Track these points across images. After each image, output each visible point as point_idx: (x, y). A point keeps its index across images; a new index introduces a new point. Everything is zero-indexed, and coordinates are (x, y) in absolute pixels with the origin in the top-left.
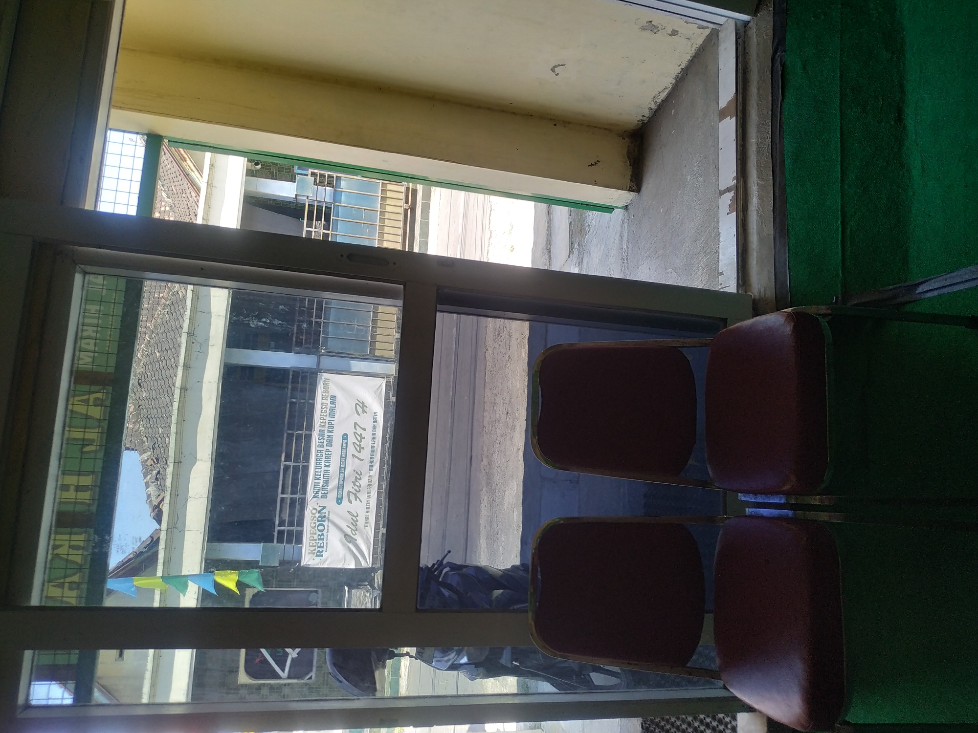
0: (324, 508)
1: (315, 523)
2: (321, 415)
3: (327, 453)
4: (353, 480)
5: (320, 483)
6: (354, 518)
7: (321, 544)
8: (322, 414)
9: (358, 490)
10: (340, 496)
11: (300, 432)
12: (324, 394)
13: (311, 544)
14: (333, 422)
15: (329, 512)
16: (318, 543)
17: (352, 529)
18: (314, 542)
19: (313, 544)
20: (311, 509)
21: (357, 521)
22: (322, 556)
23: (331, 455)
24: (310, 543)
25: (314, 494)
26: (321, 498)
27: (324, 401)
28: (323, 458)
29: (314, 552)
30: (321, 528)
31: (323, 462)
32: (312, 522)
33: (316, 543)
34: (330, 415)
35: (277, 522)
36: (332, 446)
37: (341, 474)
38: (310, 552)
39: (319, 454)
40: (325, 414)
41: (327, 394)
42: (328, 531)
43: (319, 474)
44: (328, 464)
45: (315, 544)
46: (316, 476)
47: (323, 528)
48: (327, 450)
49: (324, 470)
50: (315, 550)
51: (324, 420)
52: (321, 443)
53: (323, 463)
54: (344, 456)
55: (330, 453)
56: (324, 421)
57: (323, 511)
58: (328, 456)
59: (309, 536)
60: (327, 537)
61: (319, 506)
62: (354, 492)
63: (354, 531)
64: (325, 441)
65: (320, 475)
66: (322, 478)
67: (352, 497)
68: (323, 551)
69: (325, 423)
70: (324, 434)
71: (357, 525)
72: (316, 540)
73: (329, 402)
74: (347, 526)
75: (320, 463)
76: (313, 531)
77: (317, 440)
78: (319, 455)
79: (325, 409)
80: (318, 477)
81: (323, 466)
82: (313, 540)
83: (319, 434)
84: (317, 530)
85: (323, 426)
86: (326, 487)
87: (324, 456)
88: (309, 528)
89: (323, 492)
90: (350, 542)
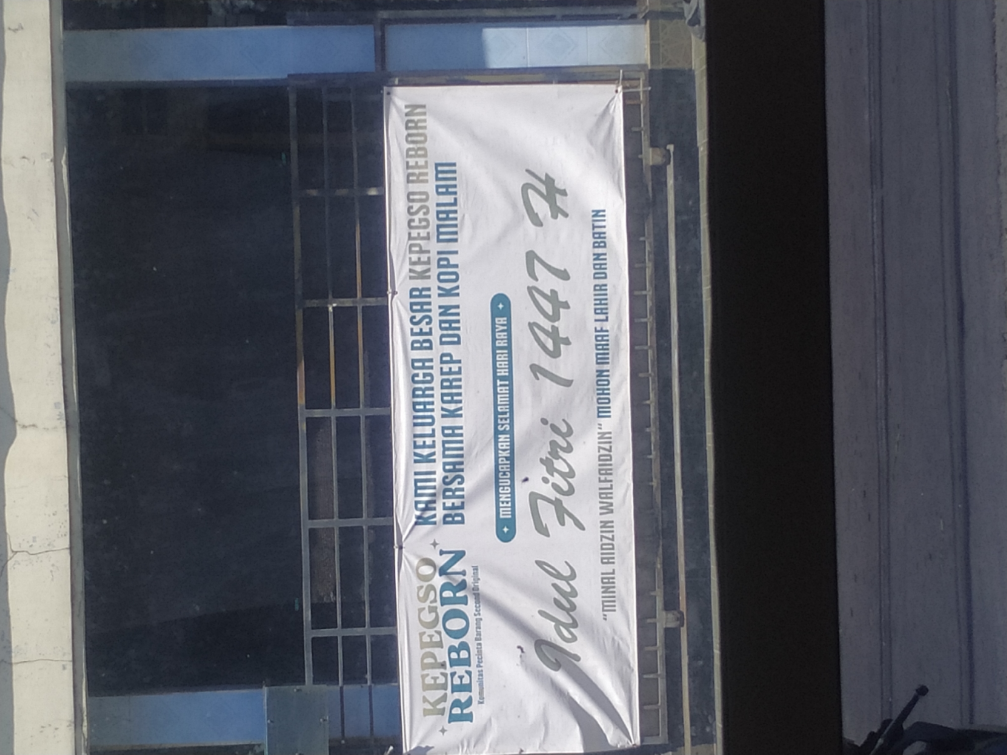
0: (459, 555)
1: (433, 610)
2: (410, 238)
3: (446, 368)
4: (544, 454)
5: (434, 473)
6: (563, 585)
7: (461, 677)
8: (414, 233)
9: (565, 487)
10: (505, 514)
11: (347, 303)
12: (412, 162)
13: (429, 681)
14: (453, 259)
15: (476, 569)
16: (453, 674)
17: (558, 623)
18: (437, 672)
19: (435, 679)
20: (416, 562)
21: (574, 593)
22: (469, 718)
23: (459, 372)
24: (423, 677)
25: (418, 513)
26: (445, 522)
27: (413, 187)
28: (436, 384)
29: (440, 706)
30: (456, 624)
31: (437, 399)
32: (423, 605)
33: (445, 675)
34: (439, 234)
35: (307, 615)
36: (458, 342)
37: (502, 437)
38: (430, 707)
39: (421, 372)
40: (423, 233)
41: (421, 161)
42: (479, 634)
43: (429, 441)
44: (452, 407)
45: (441, 680)
46: (418, 451)
47: (464, 623)
48: (446, 359)
49: (443, 428)
50: (444, 698)
51: (421, 251)
52: (421, 333)
53: (438, 405)
54: (502, 373)
55: (455, 368)
56: (424, 258)
57: (457, 567)
58: (451, 377)
59: (418, 653)
60: (480, 652)
61: (442, 553)
62: (553, 495)
63: (567, 626)
64: (435, 325)
65: (433, 446)
66: (438, 456)
67: (548, 514)
68: (469, 702)
69: (428, 262)
70: (429, 303)
71: (573, 607)
72: (443, 665)
73: (430, 187)
74: (541, 613)
75: (425, 404)
76: (431, 636)
77: (408, 326)
78: (420, 378)
79: (421, 215)
80: (426, 452)
81: (437, 414)
82: (433, 666)
83: (412, 304)
84: (443, 632)
85: (423, 275)
86: (454, 486)
87: (438, 378)
88: (417, 628)
89: (449, 503)
90: (557, 666)
